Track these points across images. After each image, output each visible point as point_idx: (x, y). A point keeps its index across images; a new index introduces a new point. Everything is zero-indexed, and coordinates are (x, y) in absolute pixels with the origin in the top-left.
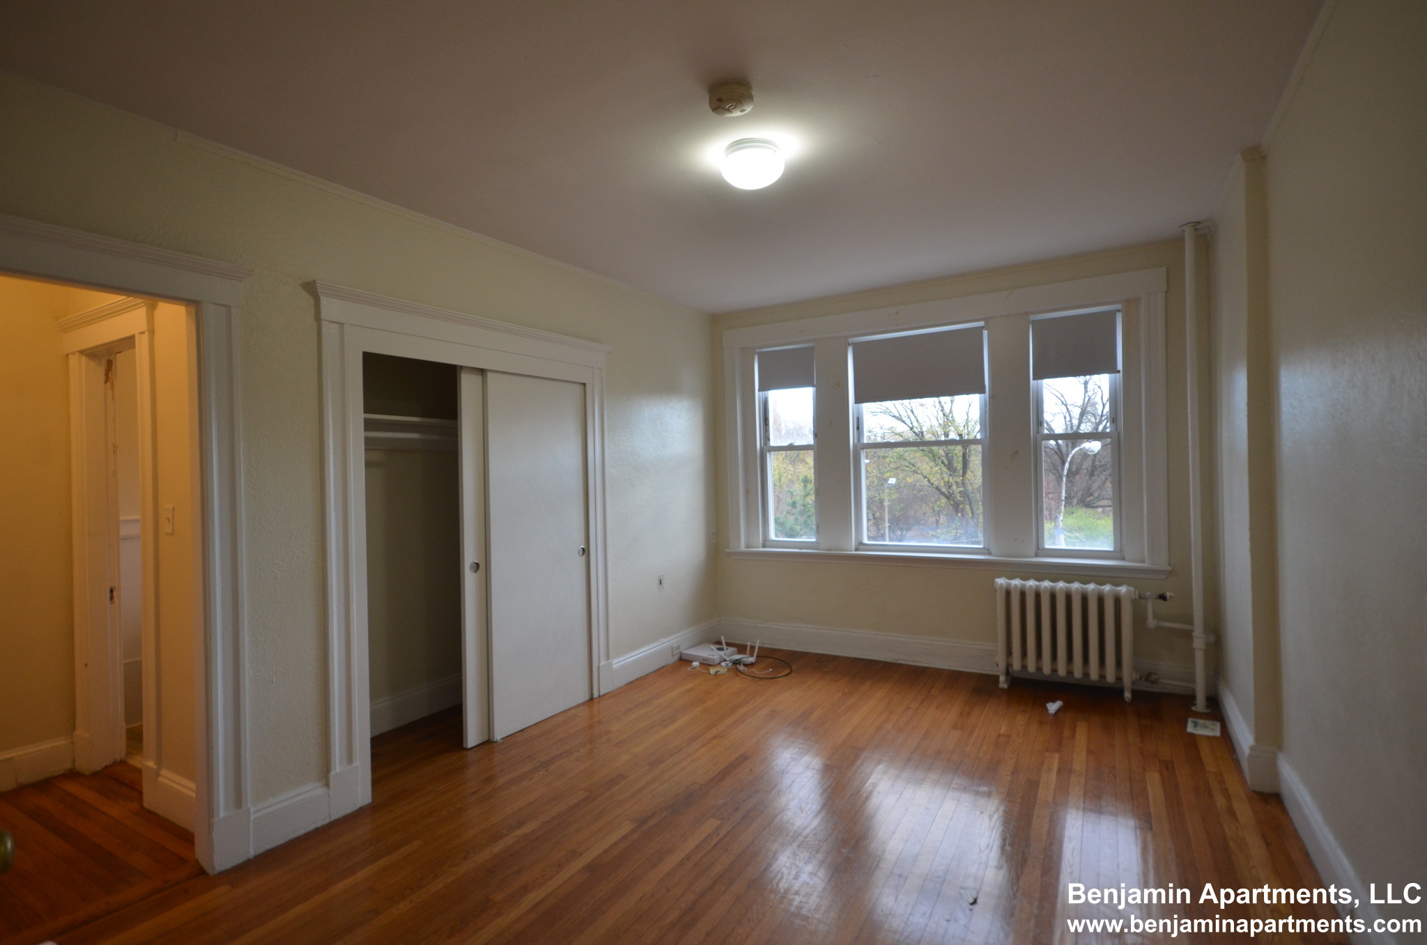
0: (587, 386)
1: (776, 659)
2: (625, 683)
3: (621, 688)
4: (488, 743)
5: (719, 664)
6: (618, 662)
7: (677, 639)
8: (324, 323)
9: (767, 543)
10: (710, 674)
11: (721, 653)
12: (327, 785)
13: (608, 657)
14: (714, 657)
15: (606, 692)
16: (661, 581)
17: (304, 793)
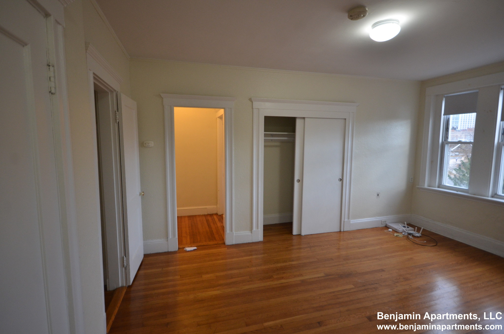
0: (347, 120)
1: (432, 238)
2: (357, 229)
3: (354, 230)
4: (300, 235)
5: (402, 233)
6: (353, 221)
7: (386, 218)
8: (254, 109)
9: (440, 186)
10: (394, 235)
11: (404, 229)
12: (252, 233)
13: (349, 218)
14: (399, 229)
15: (346, 230)
16: (378, 194)
17: (242, 233)
